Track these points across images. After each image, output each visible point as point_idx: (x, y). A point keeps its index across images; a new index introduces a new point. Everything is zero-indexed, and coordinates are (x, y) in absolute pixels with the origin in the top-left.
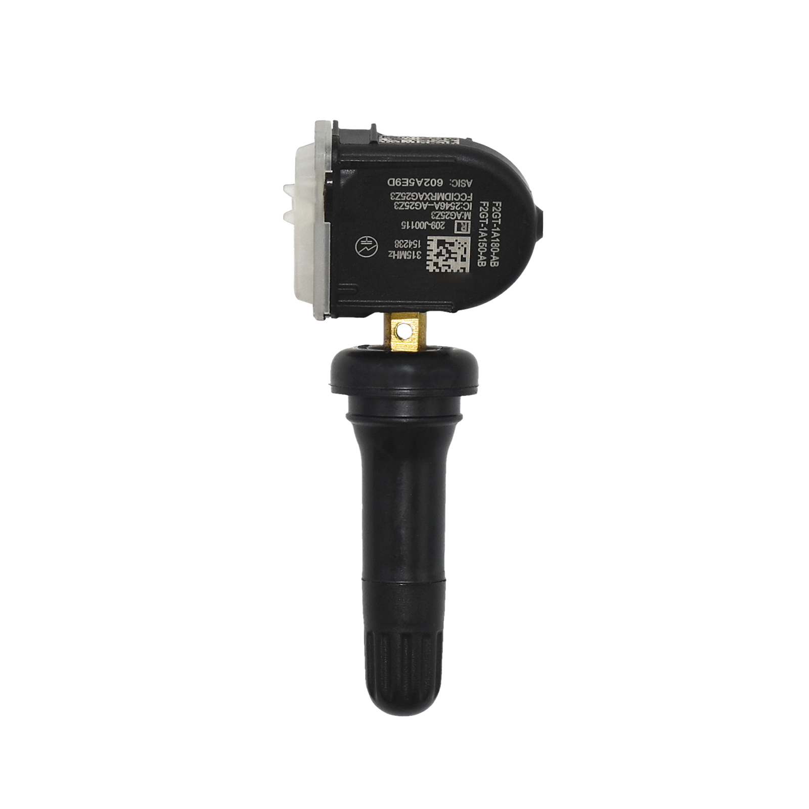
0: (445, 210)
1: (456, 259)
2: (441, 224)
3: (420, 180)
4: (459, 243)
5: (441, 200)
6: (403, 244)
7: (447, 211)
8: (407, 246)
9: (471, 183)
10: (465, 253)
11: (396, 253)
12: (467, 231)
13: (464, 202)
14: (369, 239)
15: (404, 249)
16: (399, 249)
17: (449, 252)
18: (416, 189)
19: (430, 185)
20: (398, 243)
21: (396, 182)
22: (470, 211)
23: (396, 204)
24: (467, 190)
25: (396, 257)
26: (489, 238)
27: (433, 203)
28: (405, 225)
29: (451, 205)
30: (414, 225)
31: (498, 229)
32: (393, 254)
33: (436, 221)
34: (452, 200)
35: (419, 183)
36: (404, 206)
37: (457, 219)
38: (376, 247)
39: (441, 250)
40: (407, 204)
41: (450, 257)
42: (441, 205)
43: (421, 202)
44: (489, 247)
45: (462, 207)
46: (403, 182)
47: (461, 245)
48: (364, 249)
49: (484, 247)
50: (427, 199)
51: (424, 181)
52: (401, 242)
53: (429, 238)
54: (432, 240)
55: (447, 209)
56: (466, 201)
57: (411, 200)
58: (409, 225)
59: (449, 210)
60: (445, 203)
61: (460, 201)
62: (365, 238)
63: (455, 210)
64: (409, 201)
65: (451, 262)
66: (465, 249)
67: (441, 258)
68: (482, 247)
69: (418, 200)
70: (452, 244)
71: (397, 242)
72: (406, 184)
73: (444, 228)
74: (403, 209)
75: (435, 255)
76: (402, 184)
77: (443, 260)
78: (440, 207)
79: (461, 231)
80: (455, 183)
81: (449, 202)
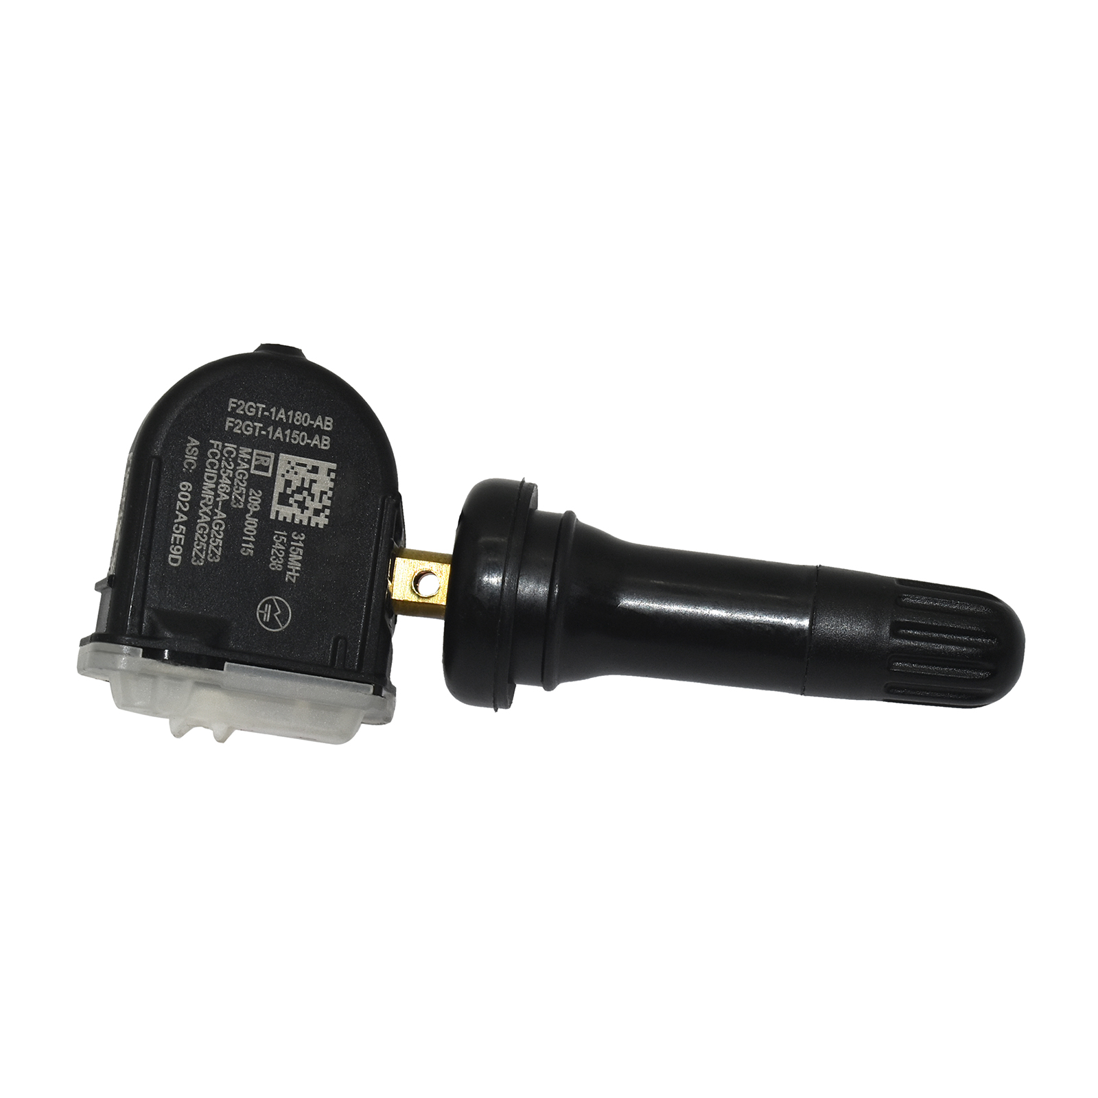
0: (232, 486)
1: (313, 481)
2: (253, 495)
3: (178, 515)
4: (288, 472)
5: (215, 490)
6: (278, 557)
7: (233, 482)
8: (281, 551)
9: (193, 440)
10: (305, 465)
11: (291, 570)
12: (270, 457)
13: (222, 455)
14: (262, 608)
15: (286, 558)
16: (285, 564)
17: (300, 490)
18: (191, 525)
19: (187, 502)
20: (275, 565)
21: (175, 553)
22: (238, 447)
23: (211, 558)
24: (204, 448)
25: (297, 571)
26: (285, 426)
27: (218, 502)
28: (248, 549)
29: (224, 475)
30: (249, 536)
31: (273, 410)
32: (292, 575)
33: (246, 501)
34: (216, 472)
35: (182, 518)
36: (217, 547)
37: (248, 470)
38: (276, 599)
39: (296, 501)
40: (214, 542)
41: (309, 490)
42: (223, 490)
43: (212, 520)
44: (301, 428)
45: (230, 460)
46: (178, 543)
47: (291, 470)
48: (277, 618)
49: (299, 435)
50: (210, 510)
51: (180, 510)
52: (274, 559)
53: (273, 516)
54: (277, 512)
55: (230, 483)
56: (221, 452)
57: (209, 535)
58: (248, 544)
59: (232, 479)
60: (220, 483)
61: (220, 461)
62: (260, 613)
63: (234, 470)
64: (209, 538)
65: (316, 489)
66: (298, 464)
67: (308, 503)
68: (299, 438)
69: (209, 524)
70: (288, 483)
71: (273, 566)
72: (181, 539)
73: (260, 491)
74: (220, 549)
75: (302, 512)
76: (180, 544)
77: (312, 500)
78: (225, 492)
79: (268, 467)
80: (190, 464)
81: (220, 477)
